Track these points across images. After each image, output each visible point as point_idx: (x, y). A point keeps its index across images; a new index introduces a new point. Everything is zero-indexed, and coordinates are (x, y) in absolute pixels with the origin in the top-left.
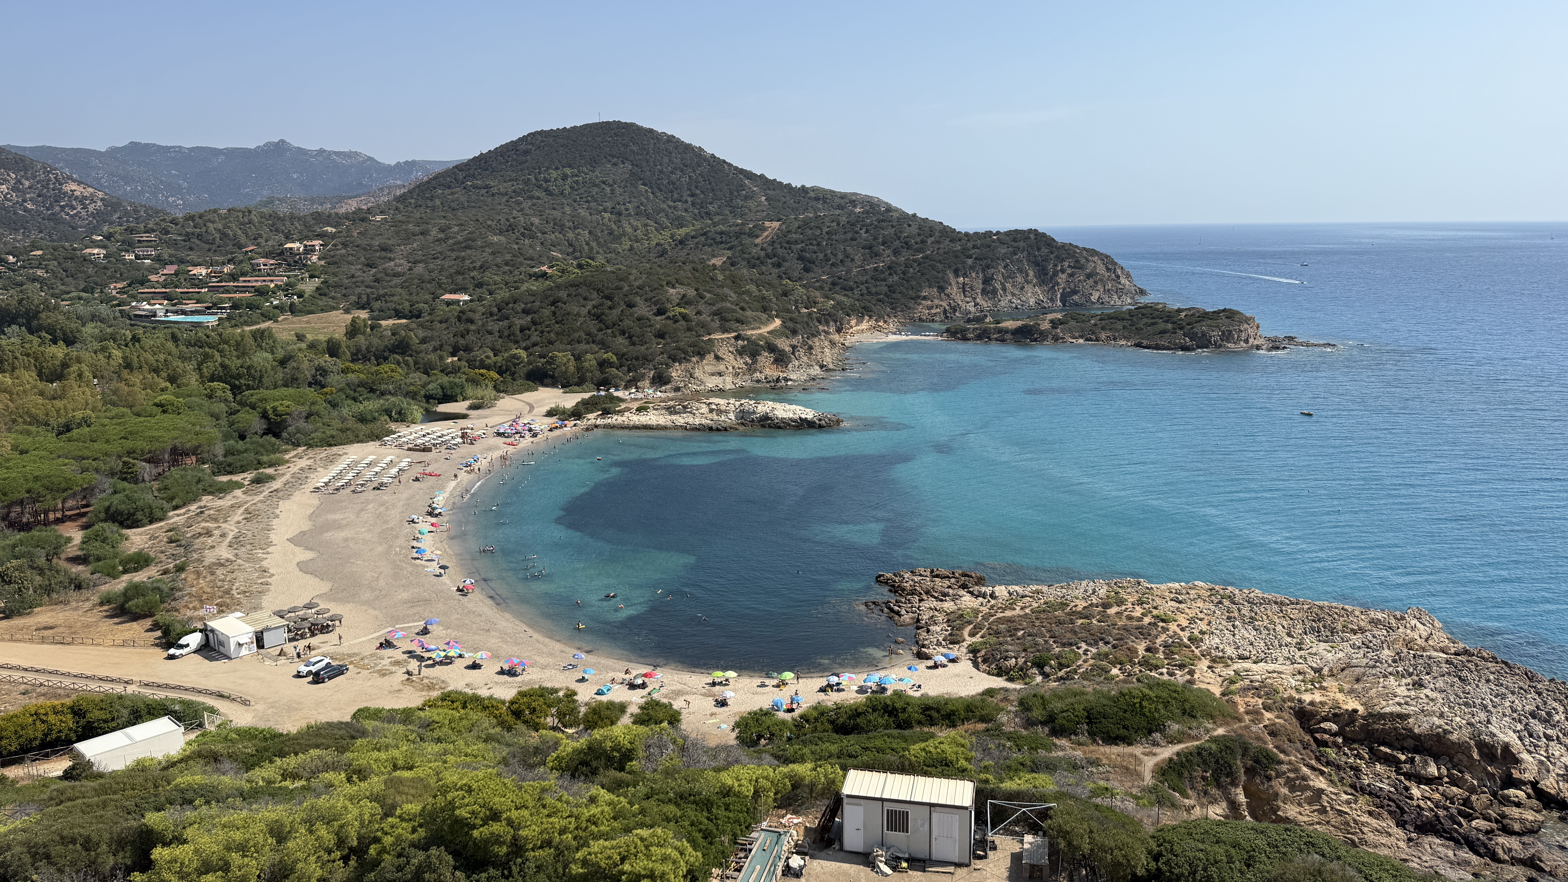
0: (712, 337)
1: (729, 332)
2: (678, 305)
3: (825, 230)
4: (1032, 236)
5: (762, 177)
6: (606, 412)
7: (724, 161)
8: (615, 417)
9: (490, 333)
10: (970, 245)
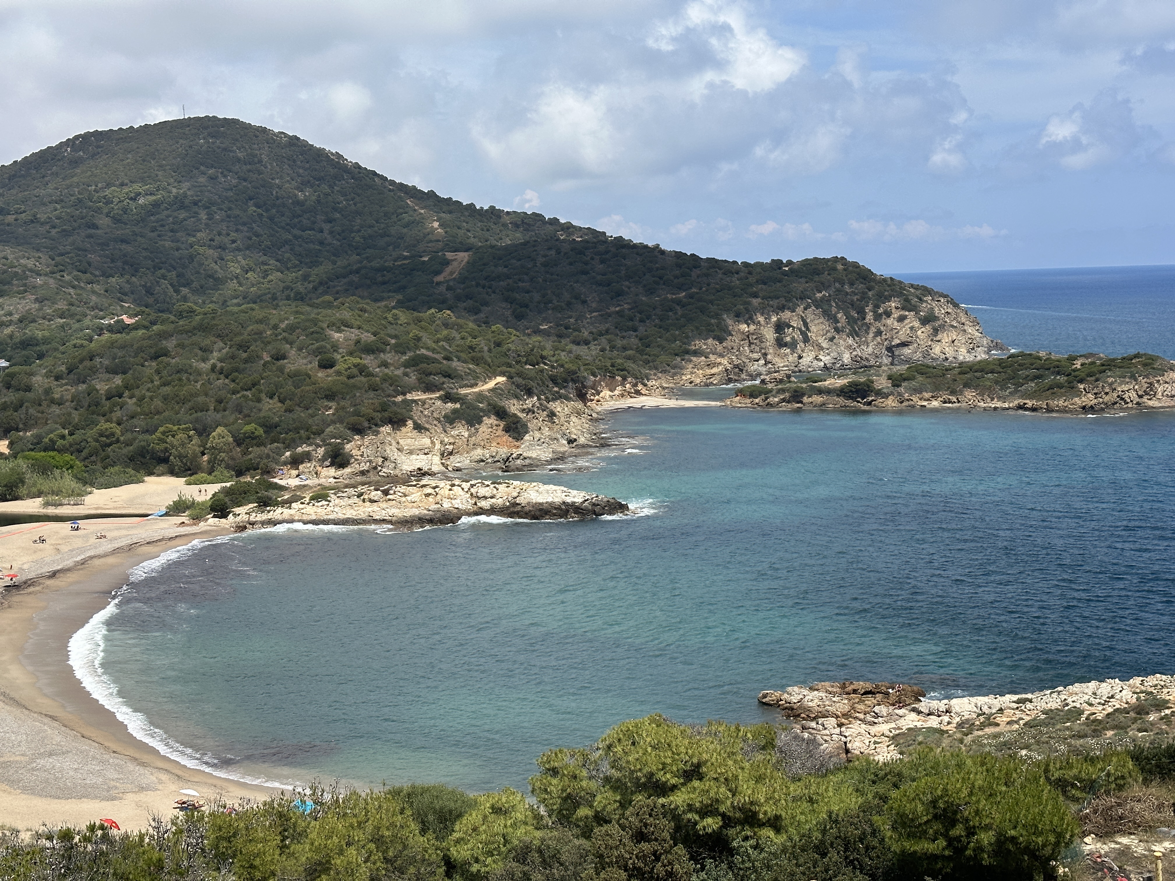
0: (409, 397)
1: (433, 391)
2: (351, 354)
3: (541, 260)
4: (840, 267)
5: (432, 194)
6: (265, 503)
7: (374, 173)
8: (279, 510)
9: (60, 403)
10: (752, 279)
